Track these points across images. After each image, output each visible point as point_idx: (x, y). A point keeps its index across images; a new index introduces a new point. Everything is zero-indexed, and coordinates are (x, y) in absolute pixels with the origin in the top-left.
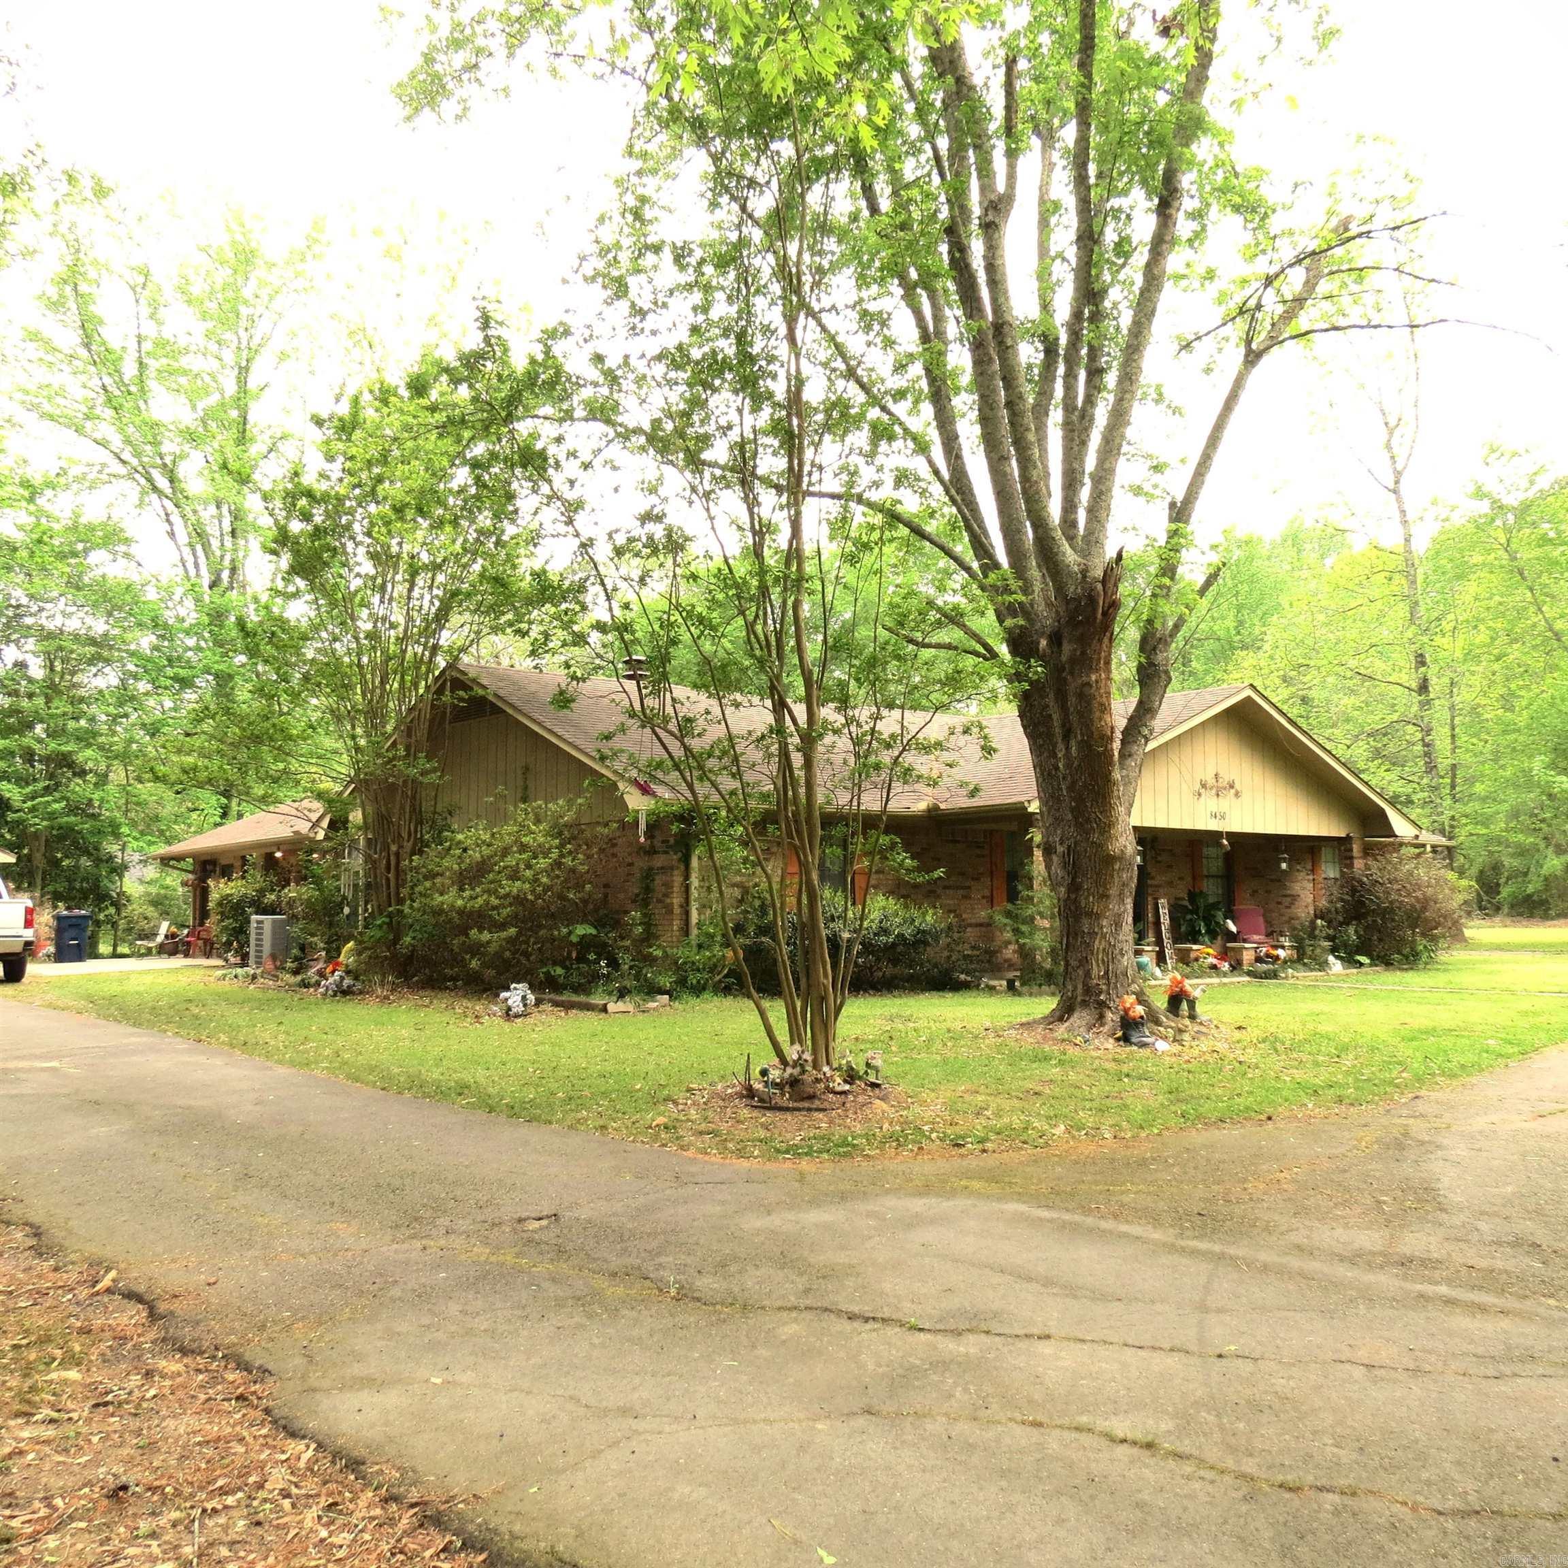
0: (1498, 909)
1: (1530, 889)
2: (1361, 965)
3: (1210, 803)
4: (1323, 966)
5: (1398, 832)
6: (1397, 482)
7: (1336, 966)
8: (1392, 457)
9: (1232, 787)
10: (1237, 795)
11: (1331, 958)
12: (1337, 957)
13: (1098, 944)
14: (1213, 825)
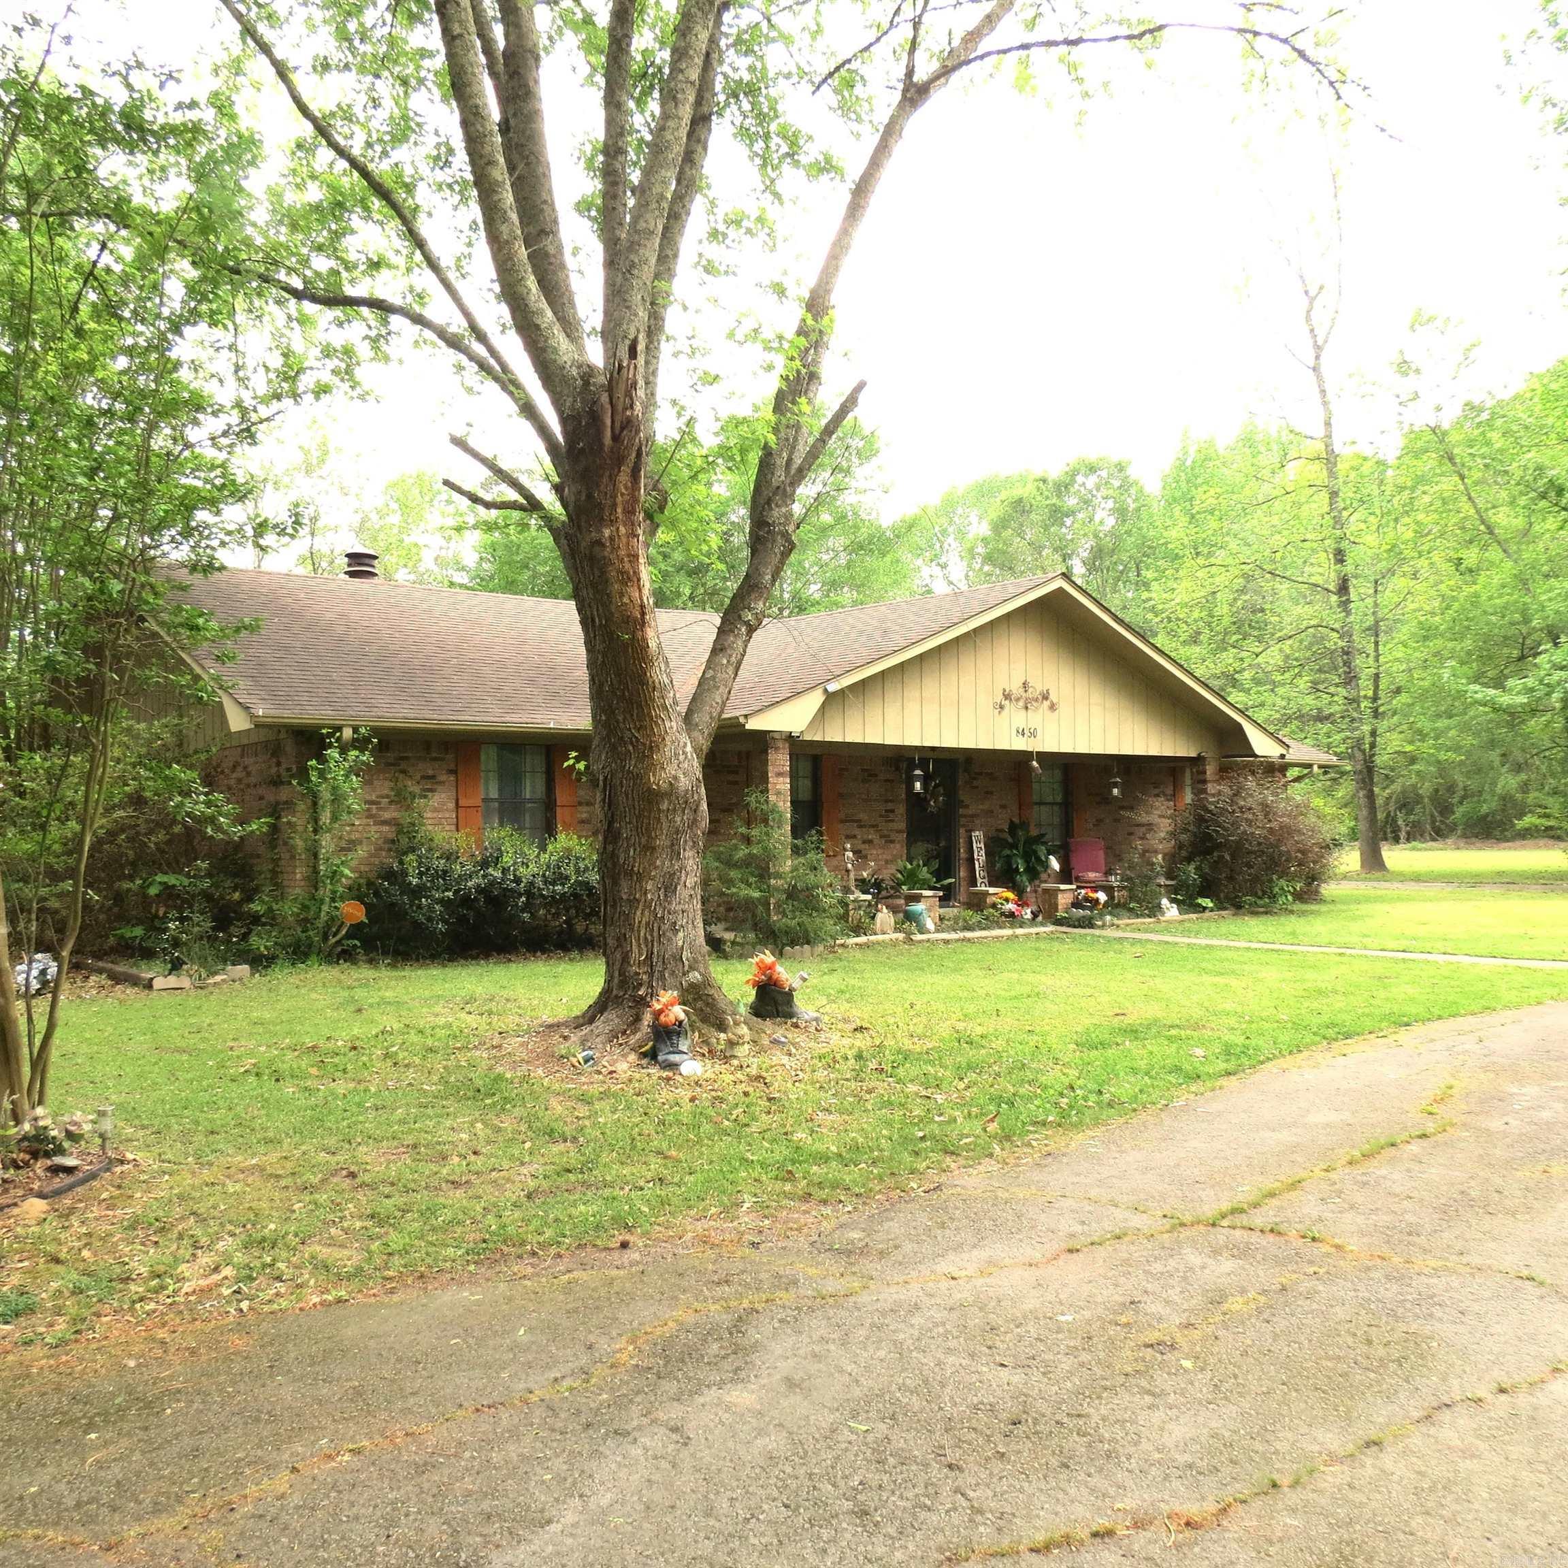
0: (1452, 829)
1: (1485, 809)
2: (1205, 908)
3: (1016, 717)
4: (1154, 910)
5: (1258, 751)
6: (1317, 358)
7: (1171, 911)
8: (1312, 331)
9: (1045, 697)
10: (1053, 707)
11: (1165, 902)
12: (1173, 901)
13: (640, 916)
14: (1020, 744)
